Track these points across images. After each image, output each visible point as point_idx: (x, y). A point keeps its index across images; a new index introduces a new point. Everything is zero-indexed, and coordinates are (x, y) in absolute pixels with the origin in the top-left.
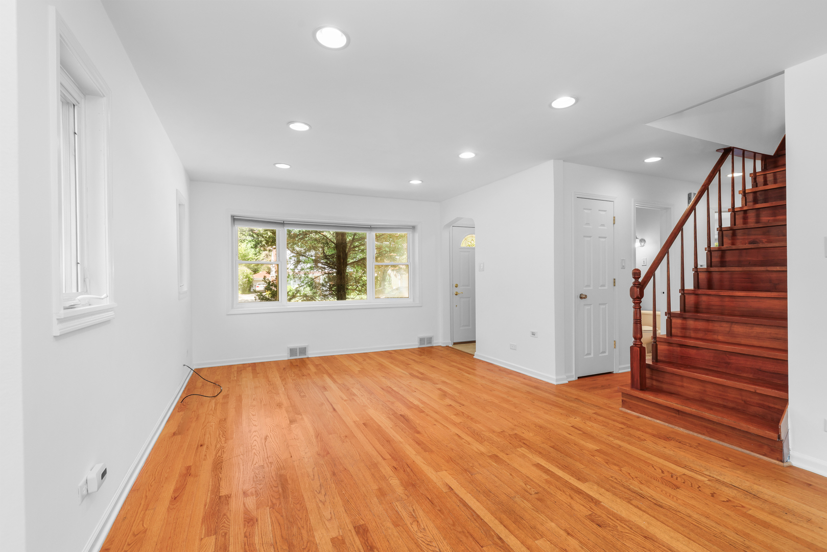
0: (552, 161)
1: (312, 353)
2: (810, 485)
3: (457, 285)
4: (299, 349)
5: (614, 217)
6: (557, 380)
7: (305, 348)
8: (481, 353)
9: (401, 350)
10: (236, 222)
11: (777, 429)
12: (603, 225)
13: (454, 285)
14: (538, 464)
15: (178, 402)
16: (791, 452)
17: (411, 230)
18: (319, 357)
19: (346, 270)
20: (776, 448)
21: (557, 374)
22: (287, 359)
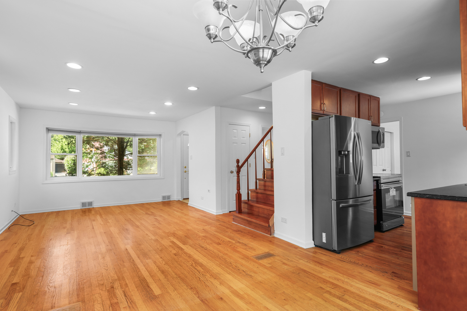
0: (214, 107)
1: (95, 205)
2: (271, 241)
3: (185, 167)
4: (88, 203)
5: (250, 134)
6: (216, 213)
7: (92, 202)
8: (191, 203)
9: (151, 203)
10: (49, 132)
11: (268, 223)
12: (244, 138)
13: (184, 167)
14: (173, 241)
15: (6, 229)
16: (275, 232)
17: (159, 136)
18: (100, 207)
19: (124, 159)
20: (269, 229)
21: (217, 209)
22: (80, 208)
